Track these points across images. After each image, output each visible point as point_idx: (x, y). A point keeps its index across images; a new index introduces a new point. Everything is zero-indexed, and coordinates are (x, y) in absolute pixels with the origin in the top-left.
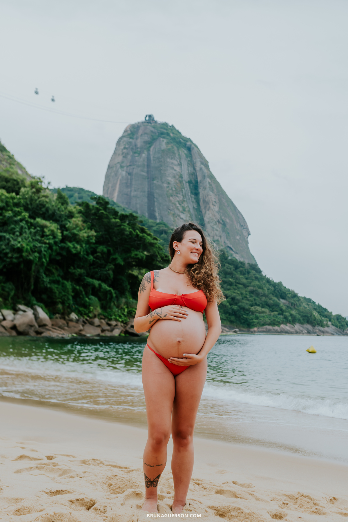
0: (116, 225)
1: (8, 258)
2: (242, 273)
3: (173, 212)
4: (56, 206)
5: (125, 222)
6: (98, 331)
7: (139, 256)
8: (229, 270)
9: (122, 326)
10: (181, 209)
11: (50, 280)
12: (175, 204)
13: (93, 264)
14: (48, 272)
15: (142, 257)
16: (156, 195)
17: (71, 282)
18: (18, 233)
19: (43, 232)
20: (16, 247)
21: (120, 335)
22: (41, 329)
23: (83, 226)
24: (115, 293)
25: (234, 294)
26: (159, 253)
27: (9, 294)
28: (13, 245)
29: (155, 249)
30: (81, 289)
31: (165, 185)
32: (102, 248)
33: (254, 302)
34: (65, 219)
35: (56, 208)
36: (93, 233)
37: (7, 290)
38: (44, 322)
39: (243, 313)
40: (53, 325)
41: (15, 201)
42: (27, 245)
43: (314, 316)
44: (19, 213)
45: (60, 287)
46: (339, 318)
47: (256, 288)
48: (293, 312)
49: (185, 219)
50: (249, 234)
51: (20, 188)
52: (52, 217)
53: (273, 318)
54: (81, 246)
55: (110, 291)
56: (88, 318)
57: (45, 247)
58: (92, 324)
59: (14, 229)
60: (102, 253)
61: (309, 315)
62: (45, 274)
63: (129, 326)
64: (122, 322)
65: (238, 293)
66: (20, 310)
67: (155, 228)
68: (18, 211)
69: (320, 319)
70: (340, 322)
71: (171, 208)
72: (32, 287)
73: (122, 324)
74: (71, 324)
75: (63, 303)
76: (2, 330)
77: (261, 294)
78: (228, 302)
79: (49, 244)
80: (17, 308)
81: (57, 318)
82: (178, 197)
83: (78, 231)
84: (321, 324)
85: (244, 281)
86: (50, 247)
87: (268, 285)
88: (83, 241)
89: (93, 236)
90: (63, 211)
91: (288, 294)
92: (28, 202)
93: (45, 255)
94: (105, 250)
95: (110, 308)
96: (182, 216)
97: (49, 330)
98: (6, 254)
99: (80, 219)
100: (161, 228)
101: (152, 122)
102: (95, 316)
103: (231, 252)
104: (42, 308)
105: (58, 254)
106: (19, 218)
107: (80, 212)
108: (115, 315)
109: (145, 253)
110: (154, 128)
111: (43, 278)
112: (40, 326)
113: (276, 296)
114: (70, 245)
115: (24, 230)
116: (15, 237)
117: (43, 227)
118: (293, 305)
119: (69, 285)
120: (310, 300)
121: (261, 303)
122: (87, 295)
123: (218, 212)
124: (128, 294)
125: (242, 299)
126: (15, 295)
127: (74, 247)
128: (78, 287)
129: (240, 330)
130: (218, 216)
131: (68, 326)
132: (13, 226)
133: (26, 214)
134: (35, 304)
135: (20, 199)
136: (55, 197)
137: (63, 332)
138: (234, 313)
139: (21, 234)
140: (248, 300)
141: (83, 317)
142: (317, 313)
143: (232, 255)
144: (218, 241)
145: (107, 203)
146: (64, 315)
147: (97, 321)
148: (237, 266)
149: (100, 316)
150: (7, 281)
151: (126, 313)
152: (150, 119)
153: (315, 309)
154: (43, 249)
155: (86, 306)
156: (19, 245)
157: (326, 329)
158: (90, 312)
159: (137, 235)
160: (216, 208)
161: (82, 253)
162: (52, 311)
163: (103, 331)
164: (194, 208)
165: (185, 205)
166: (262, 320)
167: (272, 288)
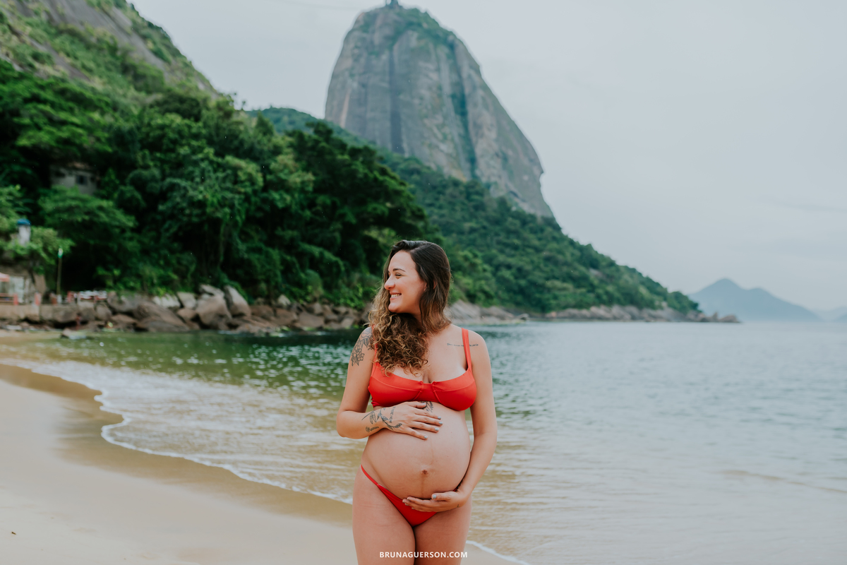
0: (343, 163)
1: (184, 215)
2: (533, 231)
3: (428, 142)
4: (255, 137)
5: (357, 159)
6: (320, 322)
7: (379, 212)
8: (512, 228)
9: (355, 314)
10: (440, 136)
11: (248, 247)
12: (432, 130)
13: (311, 223)
14: (245, 236)
15: (383, 213)
16: (403, 117)
17: (280, 249)
18: (198, 180)
19: (236, 176)
20: (195, 199)
22: (236, 321)
23: (295, 167)
24: (345, 265)
25: (521, 264)
26: (408, 205)
27: (188, 269)
28: (192, 197)
29: (402, 200)
30: (294, 260)
31: (417, 101)
32: (323, 199)
33: (550, 274)
34: (269, 157)
35: (256, 141)
36: (310, 177)
37: (184, 262)
38: (240, 310)
39: (533, 289)
40: (253, 314)
41: (194, 130)
42: (213, 196)
43: (641, 294)
44: (201, 149)
45: (263, 257)
46: (678, 296)
47: (553, 254)
48: (610, 288)
49: (446, 151)
50: (542, 172)
51: (200, 112)
52: (249, 153)
53: (579, 298)
54: (293, 196)
55: (336, 262)
56: (305, 304)
57: (240, 199)
58: (310, 311)
59: (193, 172)
60: (324, 206)
61: (633, 293)
62: (240, 238)
64: (355, 308)
65: (526, 262)
66: (204, 292)
67: (402, 166)
68: (199, 147)
69: (650, 298)
70: (680, 302)
71: (426, 135)
72: (222, 259)
73: (356, 311)
74: (280, 312)
75: (267, 281)
76: (180, 322)
77: (560, 263)
78: (513, 274)
79: (245, 193)
80: (200, 290)
81: (259, 303)
82: (435, 118)
83: (286, 174)
84: (651, 305)
85: (536, 243)
86: (247, 198)
87: (571, 249)
88: (295, 189)
89: (309, 181)
90: (265, 145)
91: (601, 261)
92: (213, 133)
93: (239, 211)
94: (328, 202)
95: (337, 287)
96: (442, 147)
97: (247, 322)
98: (182, 210)
99: (291, 156)
100: (411, 166)
101: (395, 6)
102: (315, 300)
103: (516, 200)
104: (237, 289)
105: (259, 209)
106: (200, 156)
107: (291, 145)
108: (345, 298)
109: (388, 205)
110: (399, 15)
111: (237, 244)
112: (234, 316)
113: (584, 265)
114: (276, 196)
115: (206, 174)
116: (194, 185)
117: (236, 169)
118: (609, 278)
119: (275, 254)
120: (633, 270)
121: (561, 276)
122: (303, 268)
123: (497, 140)
124: (364, 267)
125: (534, 269)
126: (196, 270)
127: (283, 199)
128: (288, 258)
129: (531, 316)
130: (496, 147)
131: (275, 315)
132: (190, 168)
133: (210, 151)
134: (226, 284)
135: (199, 127)
136: (254, 123)
137: (268, 324)
138: (521, 291)
139: (203, 181)
140: (542, 271)
141: (298, 301)
142: (646, 290)
143: (516, 204)
144: (496, 183)
145: (329, 132)
146: (270, 299)
147: (317, 307)
148: (525, 220)
149: (321, 299)
150: (185, 249)
151: (360, 295)
153: (643, 283)
154: (236, 202)
155: (301, 285)
156: (200, 197)
157: (659, 313)
158: (308, 294)
159: (376, 179)
160: (493, 135)
161: (294, 207)
162: (251, 293)
163: (327, 321)
164: (460, 135)
165: (447, 130)
166: (562, 301)
167: (577, 253)
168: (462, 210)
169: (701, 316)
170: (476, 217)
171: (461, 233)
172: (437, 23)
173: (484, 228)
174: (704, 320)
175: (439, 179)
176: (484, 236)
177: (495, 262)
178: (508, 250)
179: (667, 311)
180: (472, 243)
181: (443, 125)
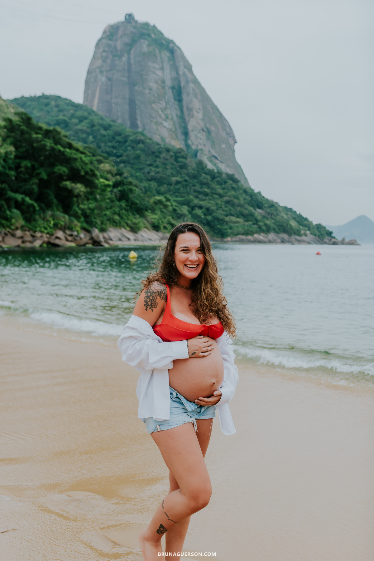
0: (37, 140)
3: (155, 120)
6: (19, 242)
8: (205, 181)
9: (47, 238)
10: (163, 116)
12: (158, 112)
16: (137, 102)
21: (41, 246)
24: (39, 206)
25: (209, 205)
30: (4, 203)
31: (147, 91)
32: (25, 163)
33: (229, 212)
36: (12, 148)
43: (291, 225)
46: (319, 227)
47: (232, 198)
48: (269, 222)
49: (167, 127)
50: (235, 142)
53: (247, 228)
55: (33, 204)
56: (10, 230)
58: (14, 235)
60: (26, 168)
61: (285, 225)
63: (53, 237)
64: (48, 233)
65: (213, 204)
67: (131, 138)
69: (298, 228)
70: (319, 231)
71: (154, 115)
73: (48, 236)
77: (236, 204)
78: (202, 212)
82: (160, 103)
84: (298, 233)
85: (220, 191)
87: (244, 195)
89: (11, 151)
91: (265, 204)
94: (29, 165)
95: (35, 220)
96: (165, 124)
100: (138, 138)
101: (132, 21)
102: (17, 229)
103: (216, 161)
108: (40, 227)
110: (134, 28)
113: (253, 206)
118: (270, 215)
120: (290, 210)
121: (236, 213)
122: (9, 208)
123: (203, 120)
124: (54, 207)
125: (217, 209)
130: (202, 124)
140: (223, 210)
141: (6, 229)
142: (296, 223)
144: (202, 150)
147: (19, 233)
149: (22, 228)
151: (51, 225)
152: (130, 18)
153: (294, 219)
155: (8, 219)
157: (304, 238)
158: (12, 224)
160: (200, 115)
163: (23, 242)
164: (177, 115)
165: (168, 112)
166: (235, 230)
167: (248, 198)
168: (172, 168)
169: (333, 240)
170: (181, 174)
171: (170, 184)
172: (162, 34)
173: (186, 181)
174: (334, 243)
175: (157, 147)
176: (185, 186)
177: (191, 204)
178: (201, 196)
179: (310, 237)
180: (176, 192)
181: (166, 108)
